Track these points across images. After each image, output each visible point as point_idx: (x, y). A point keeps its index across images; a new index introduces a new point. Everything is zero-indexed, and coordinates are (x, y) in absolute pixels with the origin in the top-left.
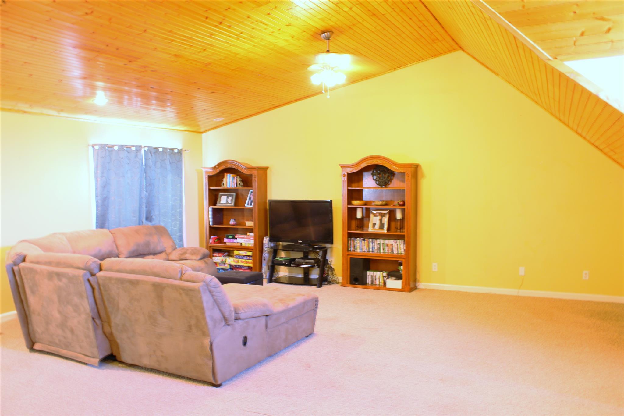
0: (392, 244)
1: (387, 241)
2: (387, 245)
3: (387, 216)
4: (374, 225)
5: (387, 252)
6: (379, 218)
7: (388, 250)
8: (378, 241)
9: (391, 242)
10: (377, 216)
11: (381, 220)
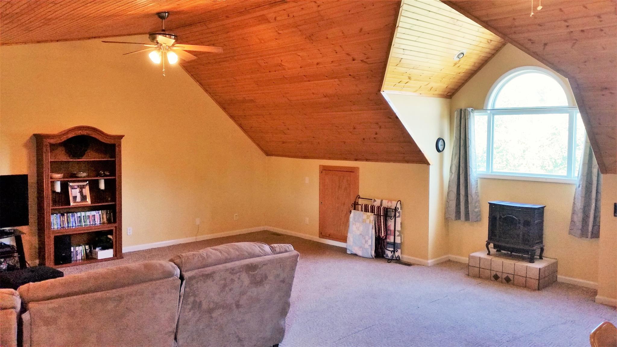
0: (95, 215)
1: (88, 213)
2: (89, 216)
3: (87, 188)
4: (75, 198)
5: (88, 224)
6: (78, 190)
7: (90, 222)
8: (79, 214)
9: (94, 213)
10: (76, 188)
11: (81, 192)
